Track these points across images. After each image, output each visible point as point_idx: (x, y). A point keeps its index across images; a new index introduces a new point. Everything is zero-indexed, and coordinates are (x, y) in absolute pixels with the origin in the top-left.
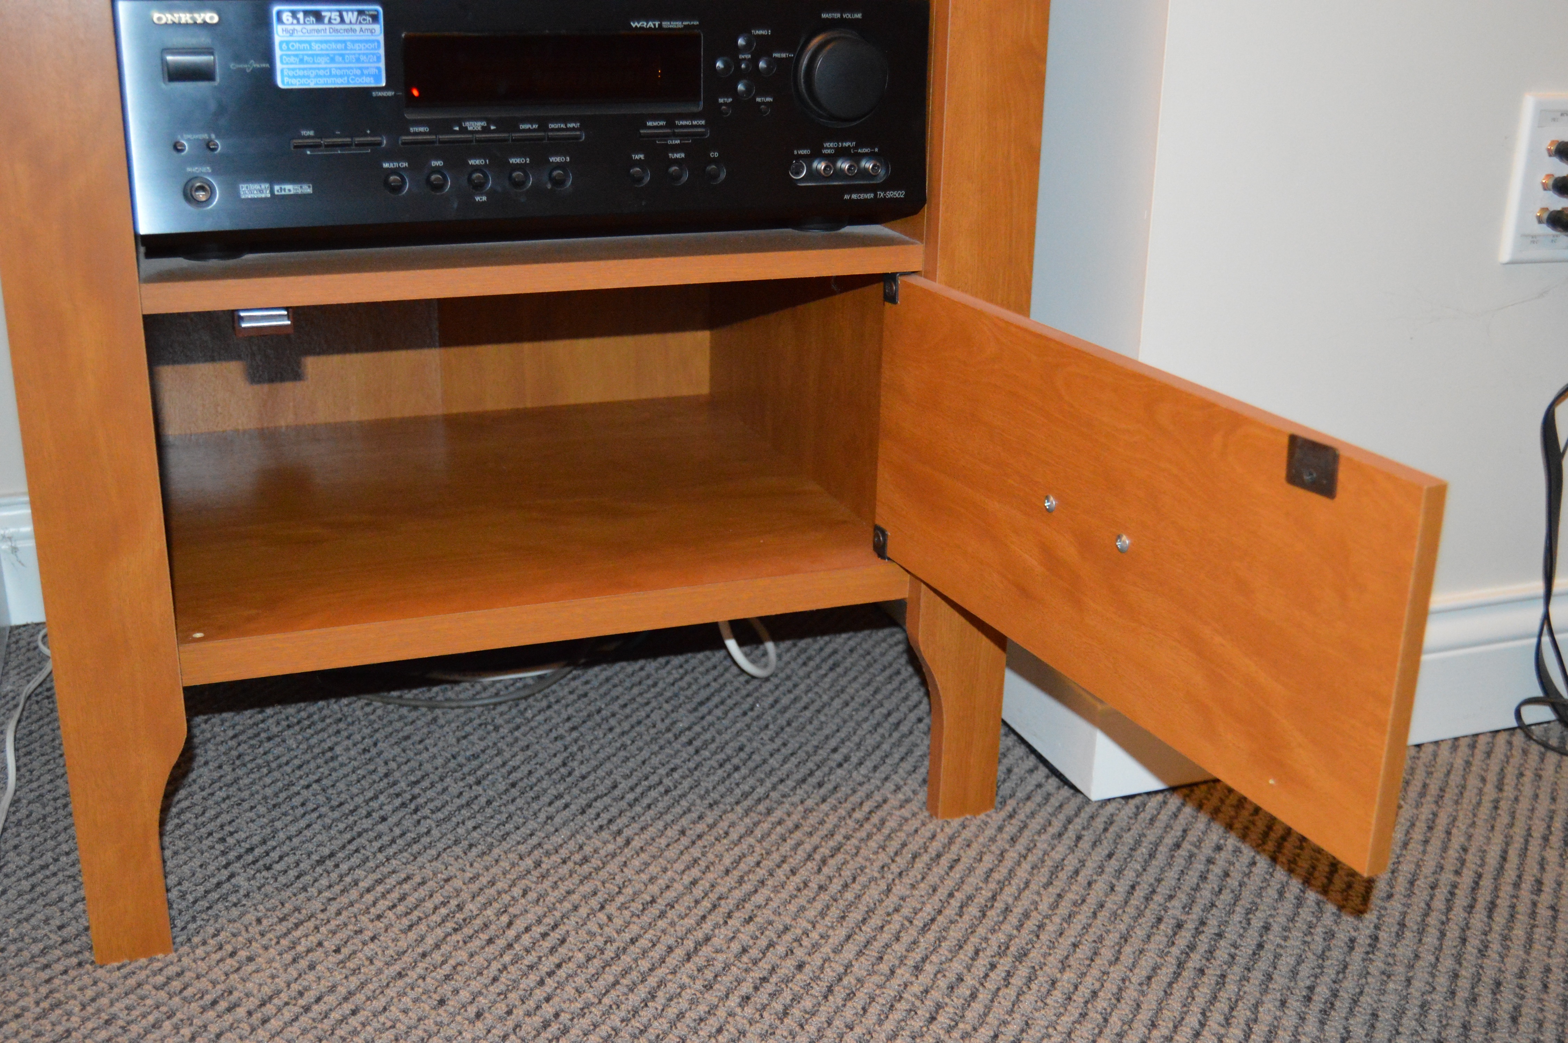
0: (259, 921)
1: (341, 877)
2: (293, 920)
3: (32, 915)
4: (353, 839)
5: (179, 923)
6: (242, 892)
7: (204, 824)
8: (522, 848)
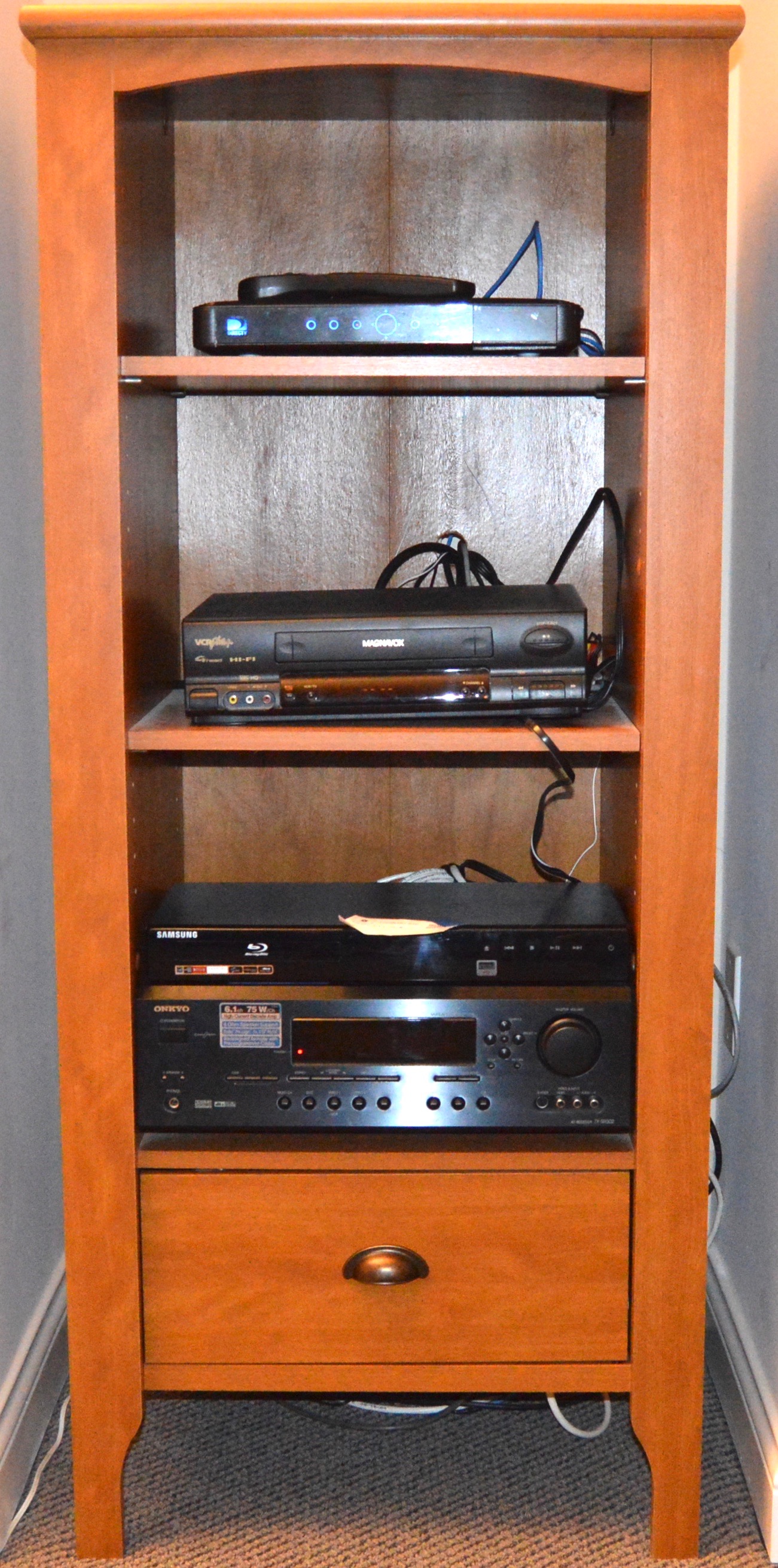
0: (177, 1549)
1: (237, 1531)
2: (198, 1551)
3: (49, 1523)
4: (254, 1508)
5: (132, 1542)
6: (175, 1529)
7: (166, 1484)
8: (358, 1532)
